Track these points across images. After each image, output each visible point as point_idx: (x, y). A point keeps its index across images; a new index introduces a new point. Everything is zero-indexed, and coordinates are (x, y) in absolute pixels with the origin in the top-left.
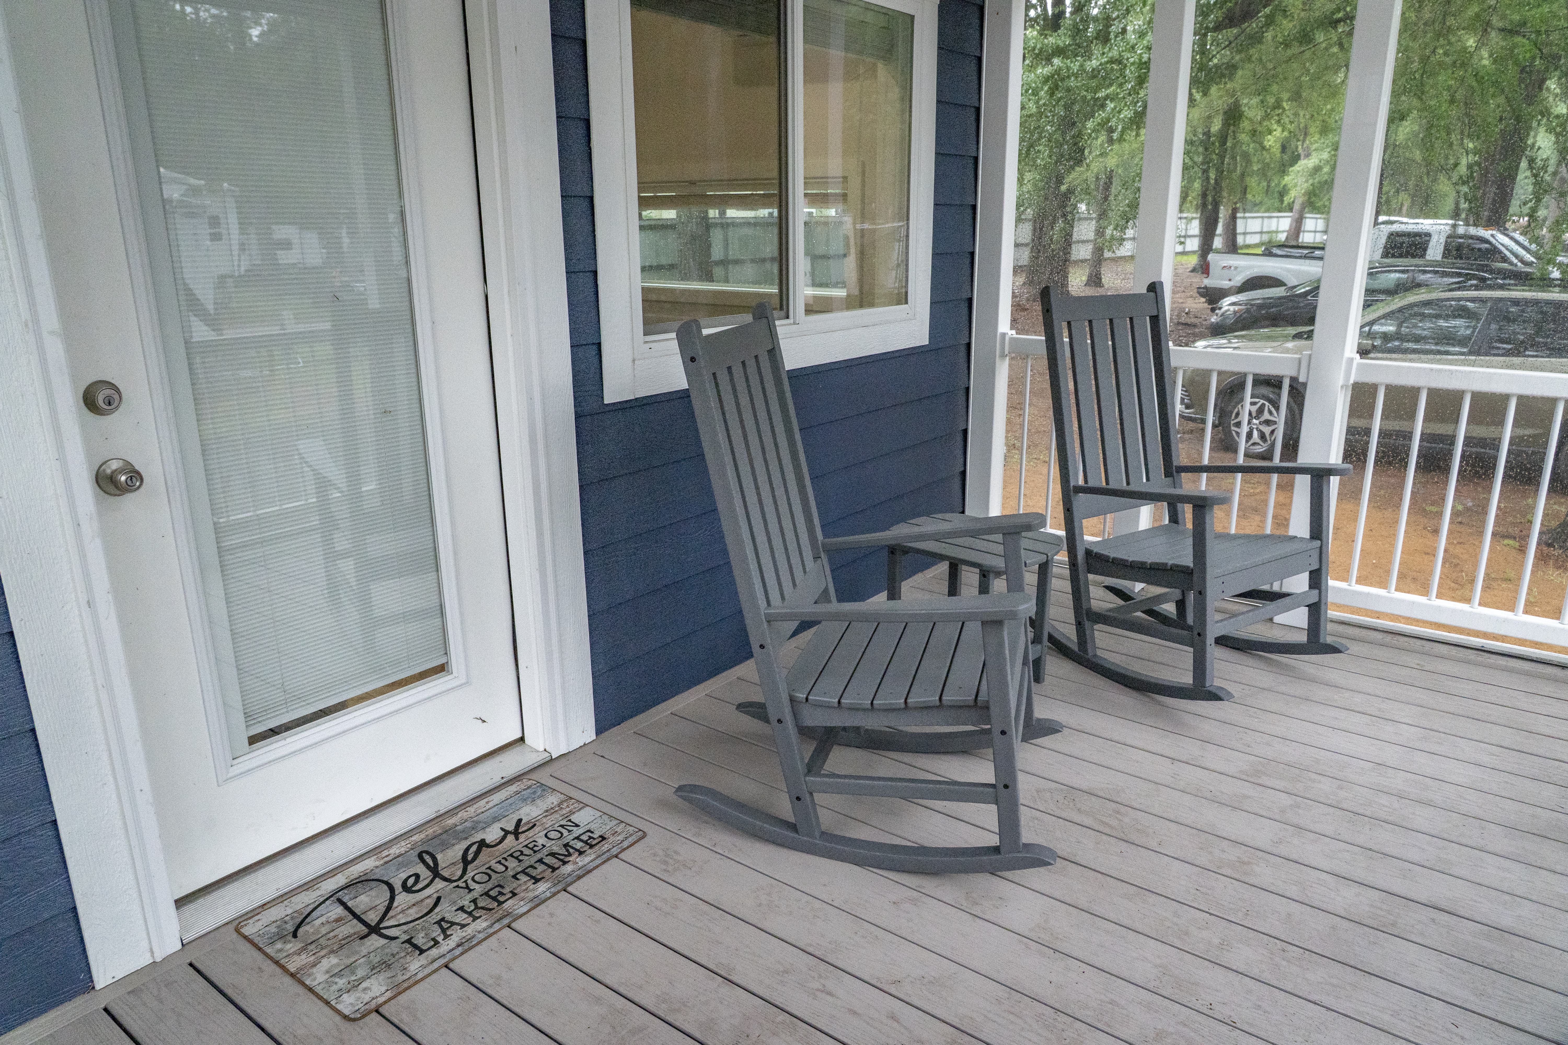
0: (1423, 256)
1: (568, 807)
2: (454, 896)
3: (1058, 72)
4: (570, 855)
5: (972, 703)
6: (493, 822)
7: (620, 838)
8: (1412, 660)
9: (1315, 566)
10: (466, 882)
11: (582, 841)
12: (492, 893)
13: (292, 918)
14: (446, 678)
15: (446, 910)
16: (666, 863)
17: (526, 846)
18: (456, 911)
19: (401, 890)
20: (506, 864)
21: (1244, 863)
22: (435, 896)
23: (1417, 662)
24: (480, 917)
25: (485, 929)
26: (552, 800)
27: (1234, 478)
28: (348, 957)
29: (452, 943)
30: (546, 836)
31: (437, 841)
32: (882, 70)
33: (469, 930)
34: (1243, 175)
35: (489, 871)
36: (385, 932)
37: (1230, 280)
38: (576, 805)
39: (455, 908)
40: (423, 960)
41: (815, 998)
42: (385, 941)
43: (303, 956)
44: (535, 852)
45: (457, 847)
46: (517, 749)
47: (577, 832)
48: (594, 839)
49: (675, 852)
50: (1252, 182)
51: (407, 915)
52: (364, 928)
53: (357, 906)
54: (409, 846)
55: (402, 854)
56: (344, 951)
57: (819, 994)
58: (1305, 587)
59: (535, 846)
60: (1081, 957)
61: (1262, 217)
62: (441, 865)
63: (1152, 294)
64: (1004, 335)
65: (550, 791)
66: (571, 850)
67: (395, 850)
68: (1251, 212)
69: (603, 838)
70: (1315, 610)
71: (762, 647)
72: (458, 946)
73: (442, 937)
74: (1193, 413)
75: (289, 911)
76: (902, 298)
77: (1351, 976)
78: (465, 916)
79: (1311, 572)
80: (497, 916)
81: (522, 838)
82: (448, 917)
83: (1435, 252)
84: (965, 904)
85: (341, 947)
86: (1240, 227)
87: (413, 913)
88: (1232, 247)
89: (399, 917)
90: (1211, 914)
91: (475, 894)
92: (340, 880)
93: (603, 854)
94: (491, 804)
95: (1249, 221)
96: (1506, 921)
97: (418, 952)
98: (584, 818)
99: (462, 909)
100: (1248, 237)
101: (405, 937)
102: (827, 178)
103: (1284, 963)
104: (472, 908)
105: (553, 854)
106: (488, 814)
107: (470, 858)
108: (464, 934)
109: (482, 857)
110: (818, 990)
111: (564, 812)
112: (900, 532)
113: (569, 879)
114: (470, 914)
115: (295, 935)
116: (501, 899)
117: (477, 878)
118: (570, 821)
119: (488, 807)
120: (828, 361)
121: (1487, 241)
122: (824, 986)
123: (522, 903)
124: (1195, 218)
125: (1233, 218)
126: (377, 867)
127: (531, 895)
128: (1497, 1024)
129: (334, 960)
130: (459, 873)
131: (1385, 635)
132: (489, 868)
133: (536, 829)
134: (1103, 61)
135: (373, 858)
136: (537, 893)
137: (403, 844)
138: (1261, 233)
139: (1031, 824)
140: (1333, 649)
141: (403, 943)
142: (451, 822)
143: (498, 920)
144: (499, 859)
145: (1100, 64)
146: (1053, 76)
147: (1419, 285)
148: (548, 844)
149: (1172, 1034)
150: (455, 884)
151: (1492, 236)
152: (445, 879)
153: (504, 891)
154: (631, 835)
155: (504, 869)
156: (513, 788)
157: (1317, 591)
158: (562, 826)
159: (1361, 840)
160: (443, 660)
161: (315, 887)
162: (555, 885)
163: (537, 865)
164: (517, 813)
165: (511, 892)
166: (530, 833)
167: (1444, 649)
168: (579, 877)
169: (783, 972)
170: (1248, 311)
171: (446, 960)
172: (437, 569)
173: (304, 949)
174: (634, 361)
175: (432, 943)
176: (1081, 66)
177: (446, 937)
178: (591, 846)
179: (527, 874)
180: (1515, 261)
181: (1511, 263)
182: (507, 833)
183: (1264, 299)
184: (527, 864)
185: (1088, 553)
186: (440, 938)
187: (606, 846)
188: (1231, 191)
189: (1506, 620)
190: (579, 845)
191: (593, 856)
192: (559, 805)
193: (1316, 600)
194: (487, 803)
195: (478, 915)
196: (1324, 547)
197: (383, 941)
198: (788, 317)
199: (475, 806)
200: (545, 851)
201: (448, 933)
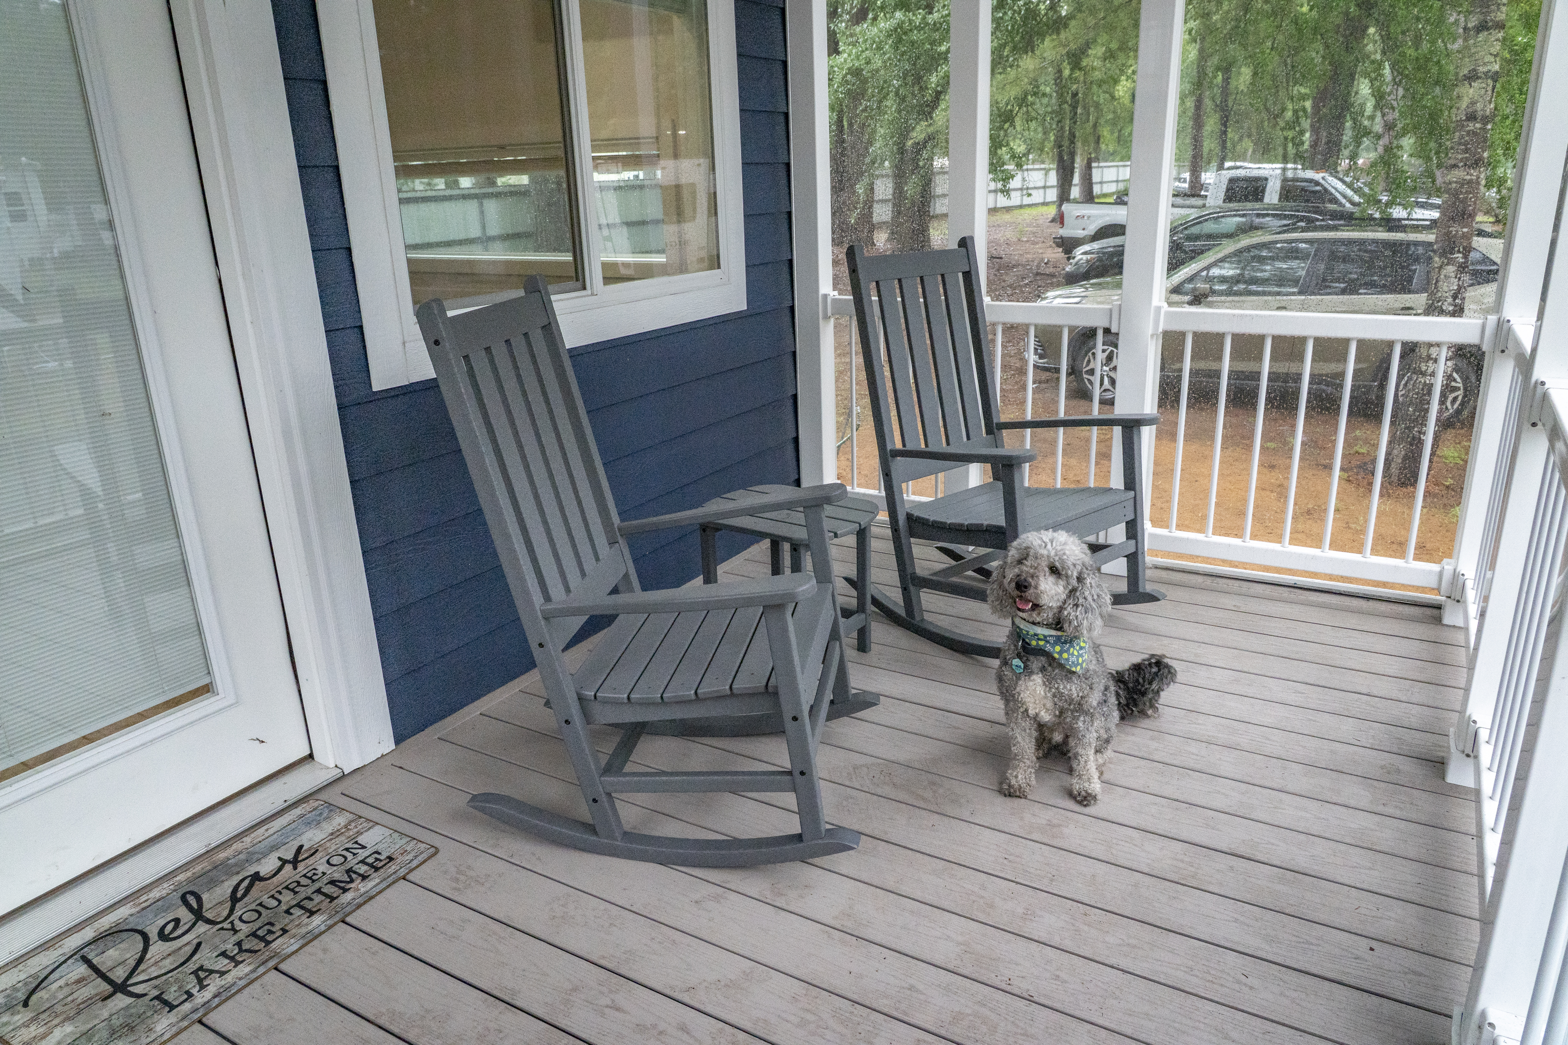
0: (1261, 200)
1: (356, 827)
2: (217, 940)
3: (900, 25)
4: (352, 881)
5: (763, 690)
6: (271, 851)
7: (410, 857)
8: (1228, 601)
9: (1131, 517)
10: (232, 923)
11: (367, 864)
12: (261, 933)
13: (26, 984)
14: (213, 699)
15: (206, 958)
16: (457, 880)
17: (305, 876)
18: (217, 957)
19: (157, 938)
20: (280, 897)
21: (1054, 826)
22: (195, 942)
23: (1234, 603)
24: (244, 960)
25: (247, 975)
26: (340, 820)
27: (1057, 432)
28: (84, 1023)
29: (207, 994)
30: (328, 862)
31: (204, 880)
32: (677, 22)
33: (229, 978)
34: (1095, 126)
35: (259, 908)
36: (130, 989)
37: (1084, 229)
38: (365, 824)
39: (216, 954)
40: (173, 1017)
41: (603, 1015)
42: (132, 1000)
43: (33, 1028)
44: (313, 881)
45: (226, 884)
46: (306, 769)
47: (363, 854)
48: (381, 861)
49: (469, 867)
50: (1105, 132)
51: (160, 968)
52: (109, 987)
53: (103, 963)
54: (172, 887)
55: (163, 898)
56: (82, 1017)
57: (607, 1011)
58: (1123, 538)
59: (314, 874)
60: (884, 942)
61: (1117, 166)
62: (206, 905)
63: (963, 250)
64: (825, 296)
65: (338, 810)
66: (354, 876)
67: (156, 894)
68: (1106, 161)
69: (390, 859)
70: (1133, 559)
71: (541, 645)
72: (215, 997)
73: (198, 988)
74: (1047, 363)
75: (23, 976)
76: (715, 262)
77: (1148, 934)
78: (227, 961)
79: (1127, 522)
80: (264, 957)
81: (301, 867)
82: (208, 965)
83: (1272, 196)
84: (769, 897)
85: (78, 1013)
86: (1096, 176)
87: (168, 964)
88: (1089, 197)
89: (150, 970)
90: (1017, 883)
91: (241, 936)
92: (88, 934)
93: (389, 877)
94: (271, 831)
95: (1105, 169)
96: (1302, 861)
97: (167, 1009)
98: (372, 838)
99: (224, 954)
100: (1105, 186)
101: (156, 993)
102: (638, 138)
103: (1086, 928)
104: (236, 952)
105: (332, 882)
106: (266, 843)
107: (239, 895)
108: (223, 983)
109: (254, 892)
110: (607, 1006)
111: (351, 833)
112: (714, 508)
113: (348, 909)
114: (232, 958)
115: (26, 1004)
116: (269, 938)
117: (244, 917)
118: (356, 843)
119: (266, 835)
120: (635, 333)
121: (1317, 183)
122: (613, 1001)
123: (292, 941)
124: (1053, 169)
125: (1089, 167)
126: (131, 915)
127: (304, 930)
128: (1284, 969)
129: (69, 1028)
130: (225, 913)
131: (1205, 577)
132: (260, 904)
133: (318, 855)
134: (944, 13)
135: (128, 905)
136: (310, 928)
137: (165, 885)
138: (1117, 181)
139: (845, 803)
140: (1152, 598)
141: (151, 1000)
142: (222, 855)
143: (263, 963)
144: (271, 893)
145: (942, 17)
146: (896, 30)
147: (1257, 228)
148: (329, 870)
149: (969, 1015)
150: (220, 926)
151: (1323, 178)
152: (209, 921)
153: (274, 929)
154: (422, 853)
155: (277, 903)
156: (298, 811)
157: (1134, 541)
158: (347, 849)
159: (1168, 791)
160: (206, 681)
161: (57, 946)
162: (330, 918)
163: (314, 896)
164: (299, 839)
165: (282, 929)
166: (310, 861)
167: (1260, 588)
168: (359, 906)
169: (571, 990)
170: (1100, 260)
171: (199, 1015)
172: (189, 583)
173: (33, 1020)
174: (404, 343)
175: (186, 996)
176: (924, 18)
177: (202, 987)
178: (377, 869)
179: (302, 908)
180: (1344, 201)
181: (1341, 205)
182: (284, 862)
183: (1114, 247)
184: (303, 896)
185: (909, 517)
186: (194, 991)
187: (393, 867)
188: (1085, 142)
189: (1314, 557)
190: (363, 869)
191: (377, 881)
192: (346, 826)
193: (1133, 550)
194: (267, 830)
195: (240, 959)
196: (1138, 498)
197: (129, 1000)
198: (584, 288)
199: (252, 835)
200: (325, 880)
201: (205, 983)
